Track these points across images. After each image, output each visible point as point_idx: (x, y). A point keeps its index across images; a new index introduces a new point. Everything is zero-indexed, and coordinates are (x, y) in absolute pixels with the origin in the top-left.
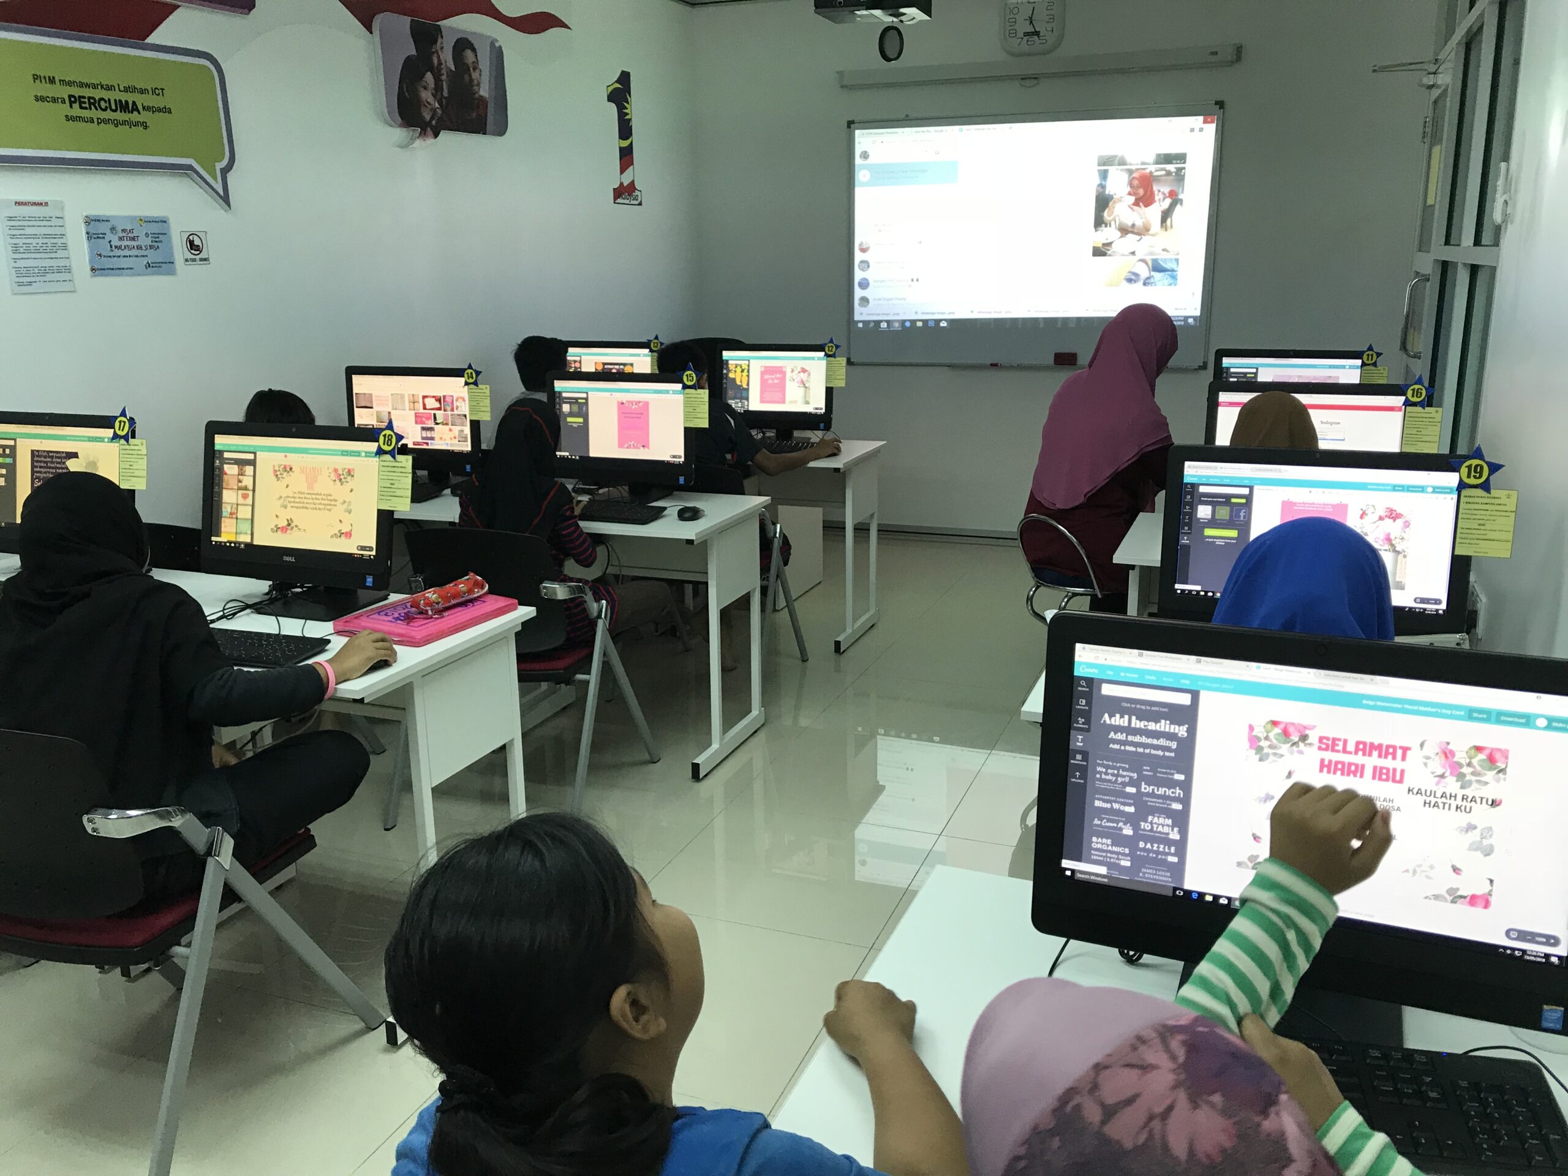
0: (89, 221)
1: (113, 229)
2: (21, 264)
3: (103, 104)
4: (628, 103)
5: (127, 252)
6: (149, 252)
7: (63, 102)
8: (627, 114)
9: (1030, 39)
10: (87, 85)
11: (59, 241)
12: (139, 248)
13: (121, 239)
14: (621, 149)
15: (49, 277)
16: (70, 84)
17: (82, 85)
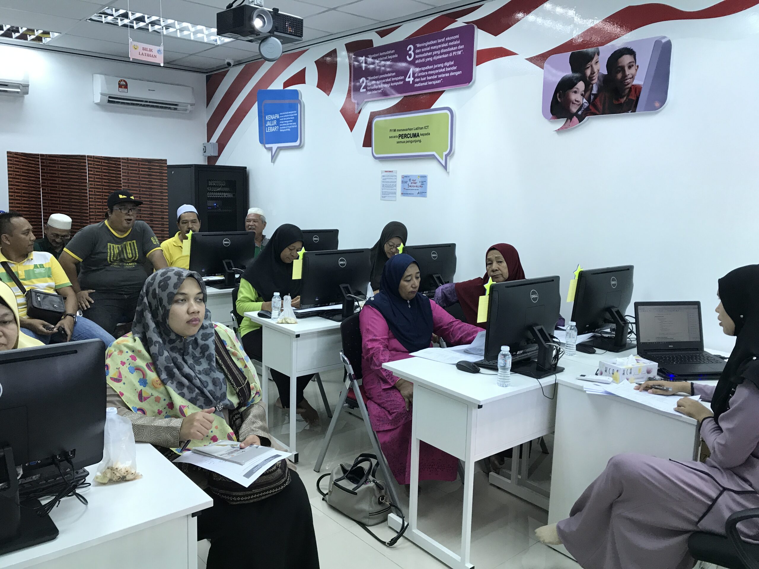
0: (404, 177)
1: (410, 179)
2: (384, 190)
3: (409, 136)
5: (412, 188)
6: (419, 188)
7: (397, 137)
10: (405, 130)
11: (394, 184)
12: (417, 186)
13: (412, 183)
15: (390, 195)
16: (400, 130)
17: (403, 130)
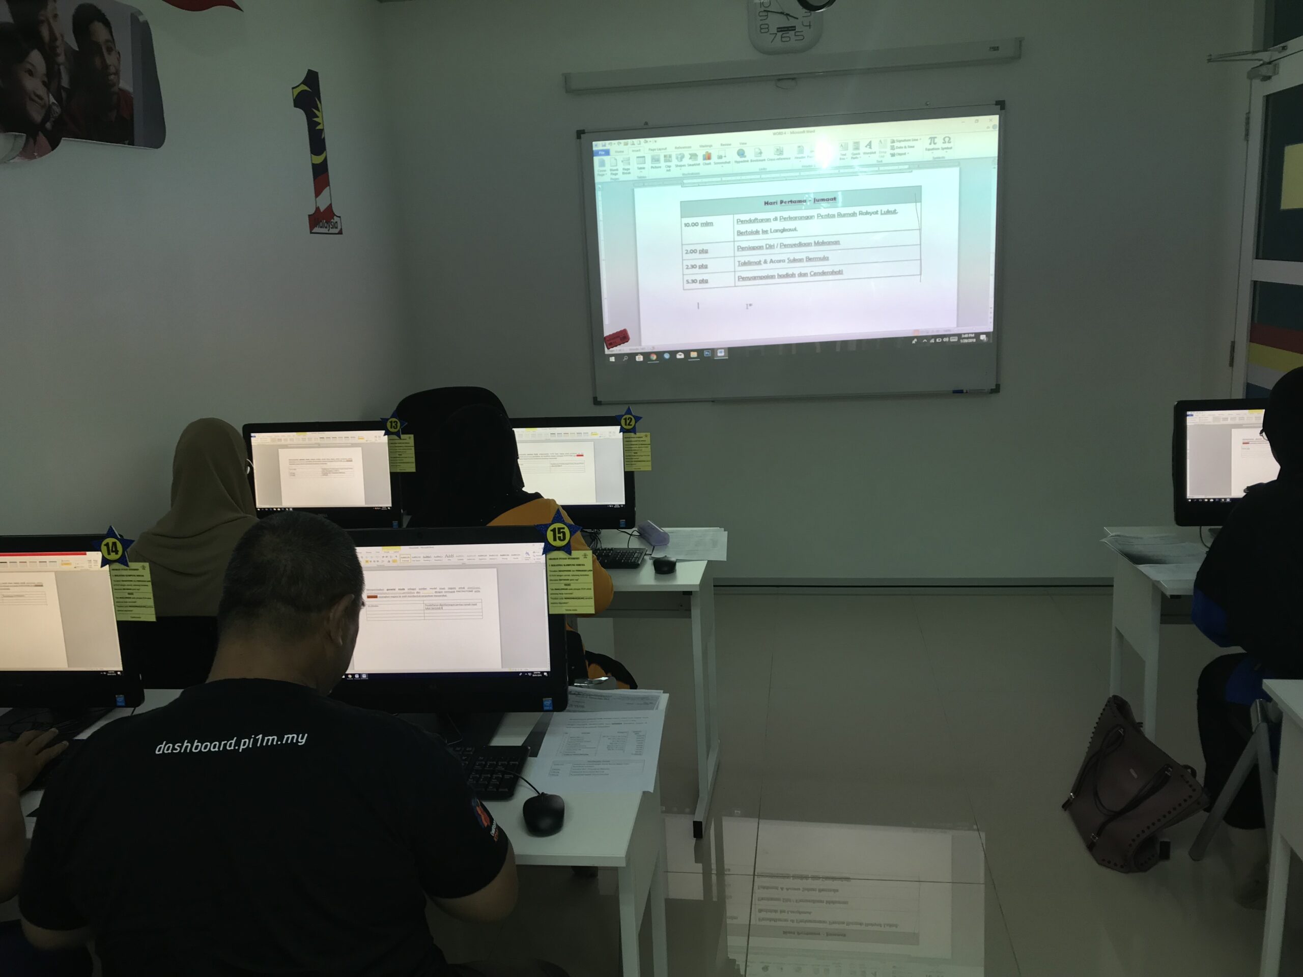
4: (319, 111)
8: (319, 124)
9: (784, 36)
14: (313, 165)
